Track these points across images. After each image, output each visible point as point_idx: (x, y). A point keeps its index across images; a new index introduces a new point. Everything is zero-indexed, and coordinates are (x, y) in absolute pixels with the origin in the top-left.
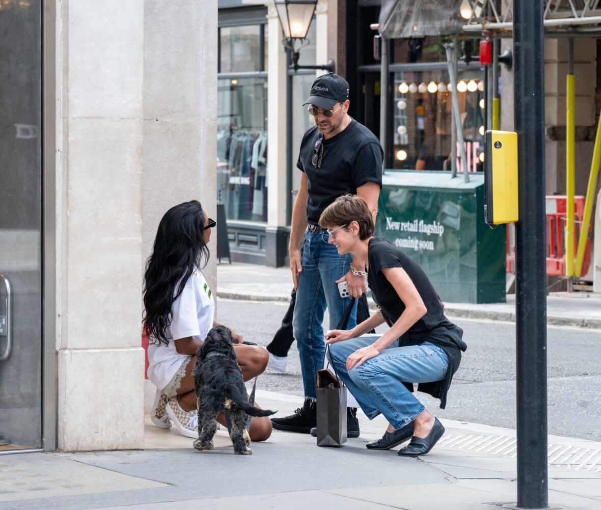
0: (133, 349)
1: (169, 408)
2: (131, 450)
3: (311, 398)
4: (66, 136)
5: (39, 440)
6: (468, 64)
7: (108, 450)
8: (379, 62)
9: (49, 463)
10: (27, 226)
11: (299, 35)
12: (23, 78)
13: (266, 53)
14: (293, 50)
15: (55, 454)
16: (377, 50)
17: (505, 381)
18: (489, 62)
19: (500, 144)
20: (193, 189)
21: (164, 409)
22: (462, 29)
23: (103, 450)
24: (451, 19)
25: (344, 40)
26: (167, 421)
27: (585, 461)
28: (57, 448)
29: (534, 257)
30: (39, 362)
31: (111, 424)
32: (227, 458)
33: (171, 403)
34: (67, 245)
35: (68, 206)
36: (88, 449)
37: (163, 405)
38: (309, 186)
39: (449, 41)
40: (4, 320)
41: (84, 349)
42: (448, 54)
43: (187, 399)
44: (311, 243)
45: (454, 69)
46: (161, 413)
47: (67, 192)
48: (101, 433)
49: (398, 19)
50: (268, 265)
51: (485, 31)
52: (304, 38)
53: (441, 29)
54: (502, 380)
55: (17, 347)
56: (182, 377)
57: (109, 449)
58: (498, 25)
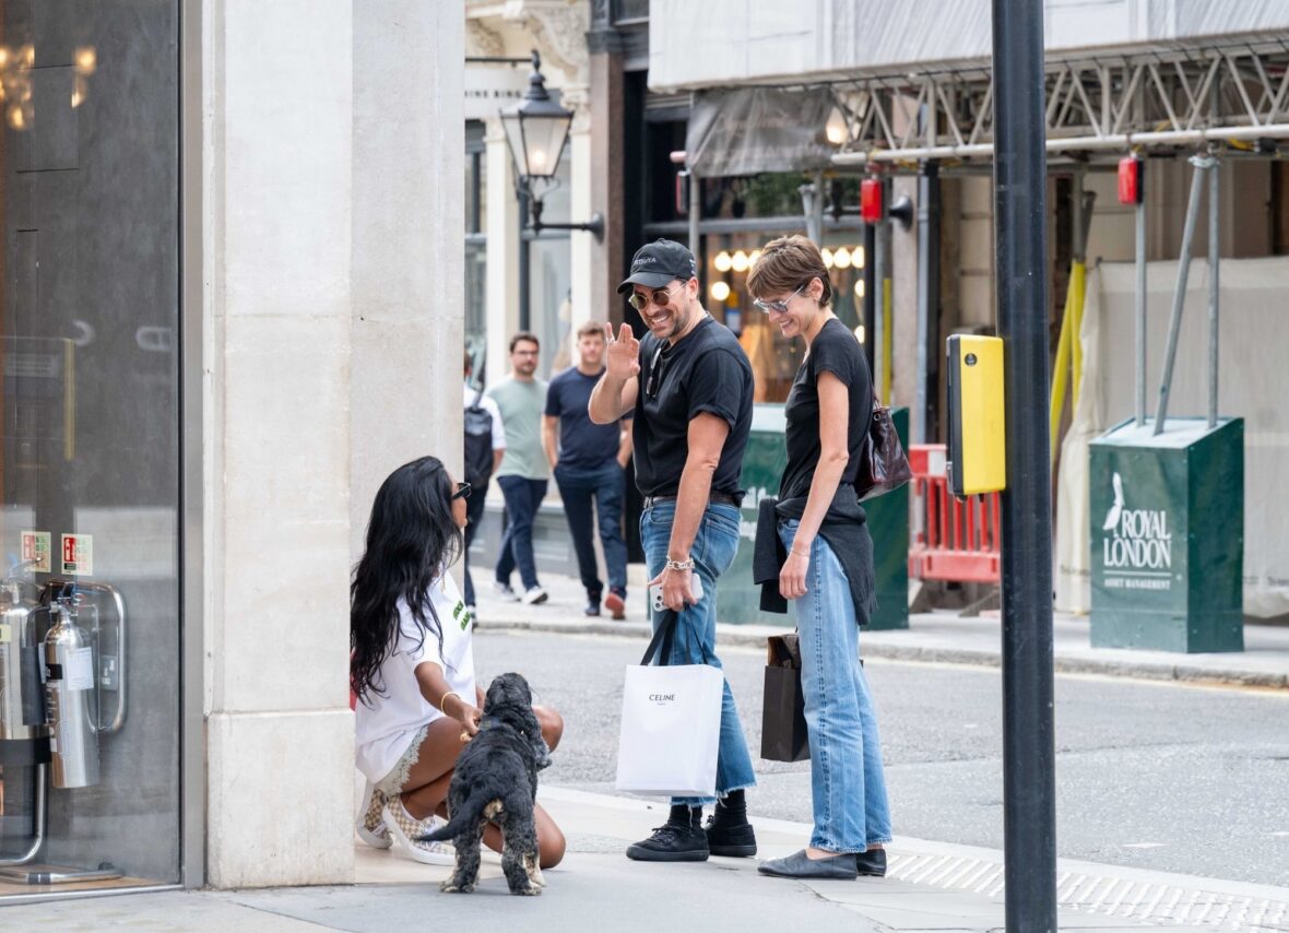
0: (336, 712)
1: (388, 816)
2: (333, 885)
4: (221, 345)
5: (174, 870)
6: (837, 220)
7: (293, 886)
8: (685, 217)
9: (195, 908)
10: (153, 501)
11: (541, 172)
12: (146, 247)
13: (482, 202)
14: (533, 196)
15: (202, 893)
16: (684, 196)
17: (930, 764)
18: (876, 216)
19: (974, 358)
20: (423, 436)
21: (380, 814)
22: (829, 161)
23: (285, 886)
24: (811, 145)
25: (620, 180)
26: (385, 834)
27: (1101, 898)
28: (206, 883)
29: (1032, 549)
30: (176, 735)
31: (299, 841)
32: (498, 901)
33: (391, 805)
34: (224, 535)
35: (224, 466)
36: (259, 885)
37: (378, 807)
39: (808, 182)
40: (112, 663)
41: (252, 712)
42: (807, 203)
43: (419, 798)
45: (816, 228)
46: (374, 820)
47: (224, 443)
48: (282, 857)
49: (719, 143)
51: (870, 163)
52: (552, 176)
53: (796, 163)
54: (925, 761)
55: (137, 710)
56: (412, 762)
57: (296, 884)
58: (893, 154)
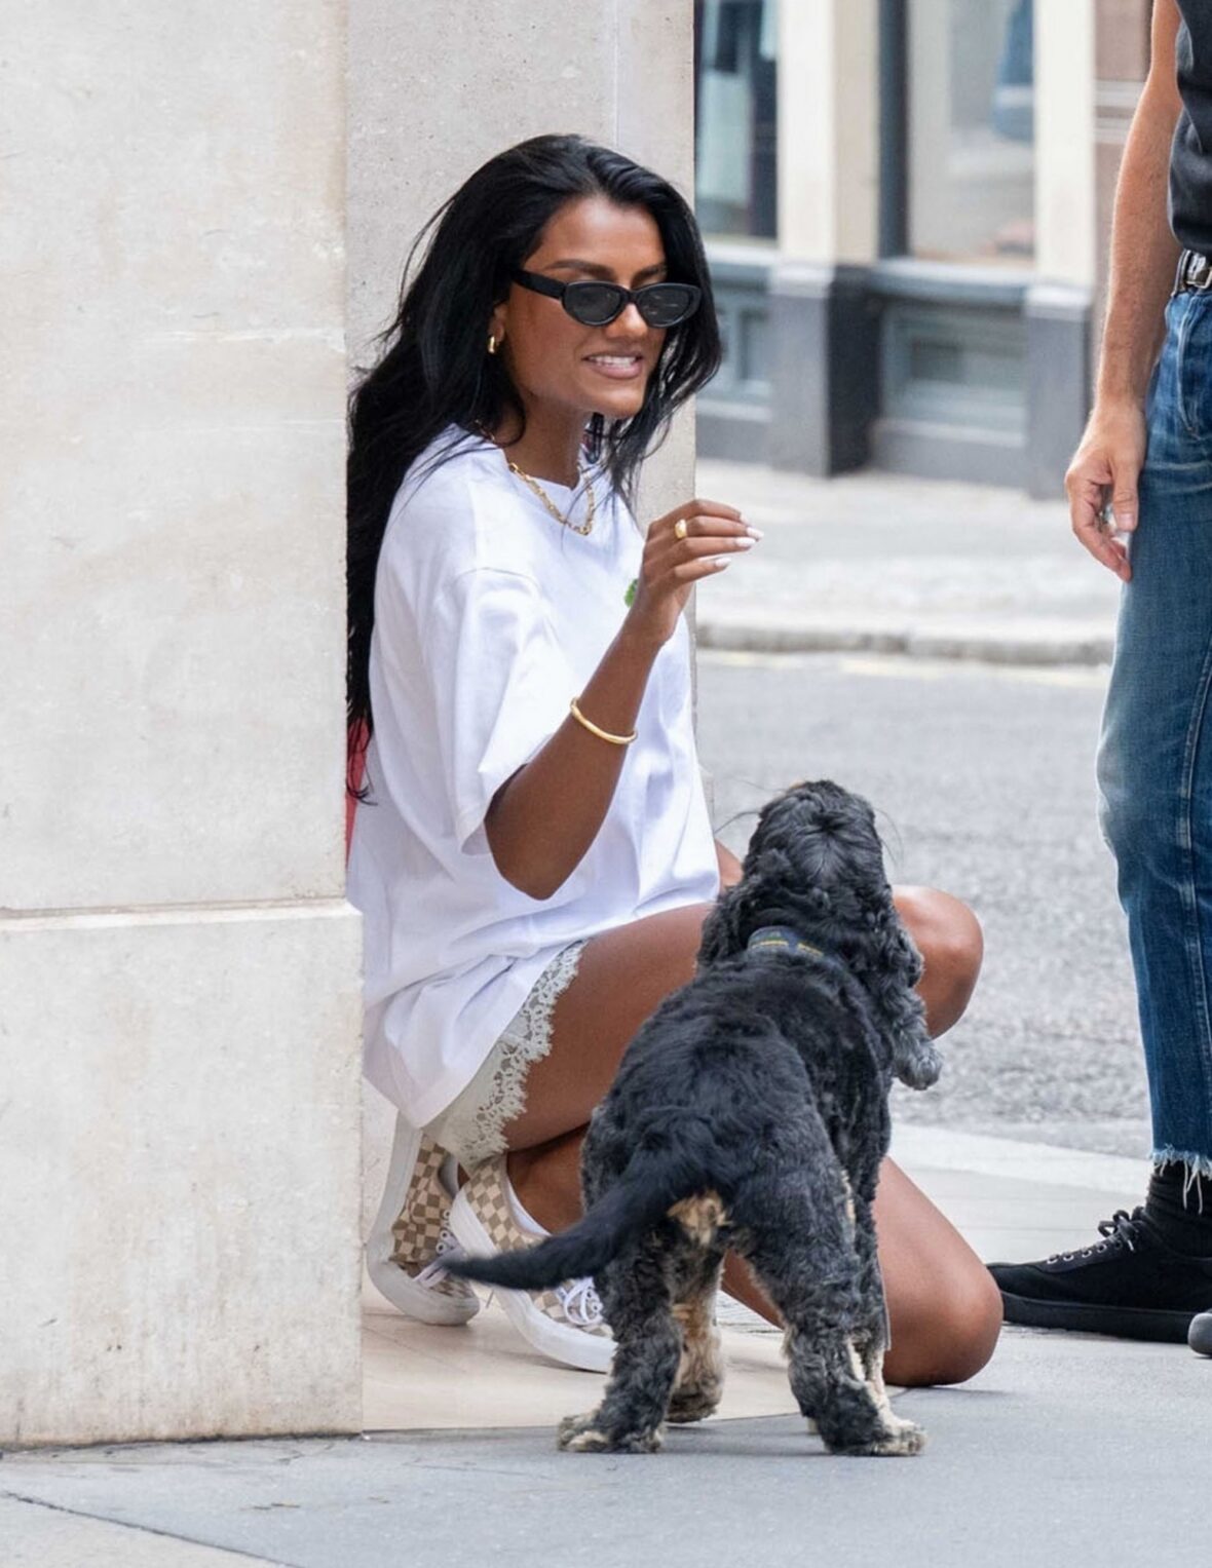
0: (303, 913)
2: (295, 1436)
3: (1186, 1155)
7: (173, 1441)
20: (569, 72)
21: (439, 1221)
23: (151, 1441)
31: (192, 1303)
33: (478, 1191)
36: (69, 1436)
37: (433, 1201)
38: (1183, 56)
41: (47, 913)
43: (558, 1172)
44: (1190, 350)
46: (420, 1239)
48: (140, 1352)
50: (784, 464)
56: (533, 1056)
